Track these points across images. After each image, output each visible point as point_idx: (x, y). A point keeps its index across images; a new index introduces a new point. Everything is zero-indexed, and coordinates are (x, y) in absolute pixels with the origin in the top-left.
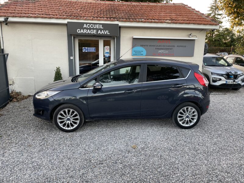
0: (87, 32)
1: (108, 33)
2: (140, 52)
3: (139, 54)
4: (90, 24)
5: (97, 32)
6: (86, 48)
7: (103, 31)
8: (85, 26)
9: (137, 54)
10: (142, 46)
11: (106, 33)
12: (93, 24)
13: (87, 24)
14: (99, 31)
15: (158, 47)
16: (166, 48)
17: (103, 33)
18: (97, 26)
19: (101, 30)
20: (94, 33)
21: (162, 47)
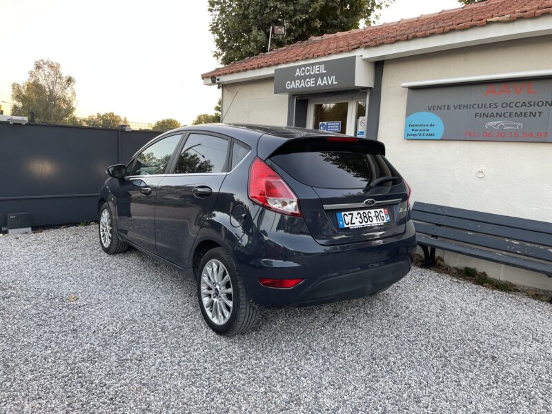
0: (300, 85)
1: (334, 83)
2: (425, 128)
3: (422, 133)
4: (305, 66)
5: (316, 81)
6: (326, 123)
7: (325, 78)
8: (298, 73)
9: (416, 133)
10: (432, 109)
11: (330, 83)
12: (309, 65)
13: (300, 67)
14: (319, 82)
15: (483, 111)
16: (515, 110)
17: (326, 82)
18: (316, 70)
19: (322, 76)
20: (312, 85)
21: (500, 110)
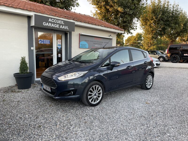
0: (51, 25)
1: (67, 29)
3: (84, 46)
4: (54, 19)
5: (60, 26)
6: (42, 40)
7: (64, 26)
8: (50, 20)
9: (83, 46)
10: (85, 41)
11: (66, 28)
12: (56, 19)
13: (51, 18)
14: (61, 27)
15: (94, 43)
16: (99, 43)
17: (64, 28)
18: (60, 22)
19: (63, 25)
20: (57, 27)
21: (97, 43)
